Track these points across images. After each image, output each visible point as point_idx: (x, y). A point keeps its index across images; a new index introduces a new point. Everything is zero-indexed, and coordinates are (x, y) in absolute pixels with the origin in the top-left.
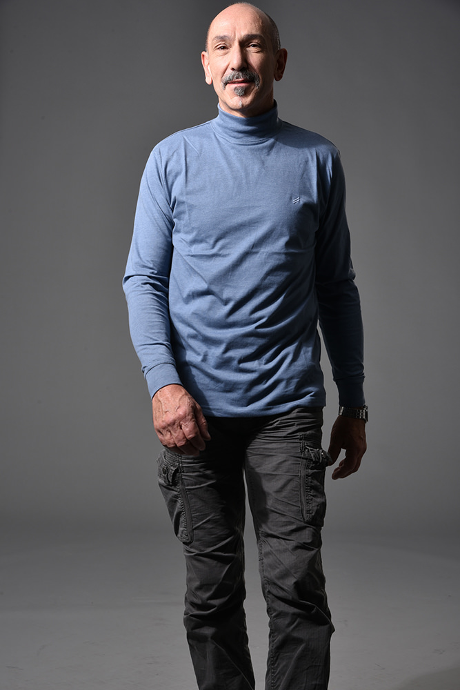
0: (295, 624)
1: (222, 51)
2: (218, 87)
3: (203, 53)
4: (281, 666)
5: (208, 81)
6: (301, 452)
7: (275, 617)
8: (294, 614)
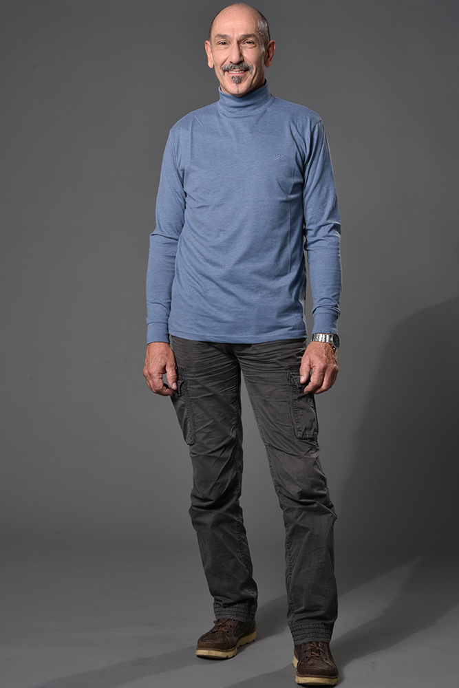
0: (301, 516)
1: (223, 46)
2: (219, 73)
3: (207, 41)
4: (295, 549)
5: (210, 65)
6: (288, 380)
7: (286, 511)
8: (300, 508)
